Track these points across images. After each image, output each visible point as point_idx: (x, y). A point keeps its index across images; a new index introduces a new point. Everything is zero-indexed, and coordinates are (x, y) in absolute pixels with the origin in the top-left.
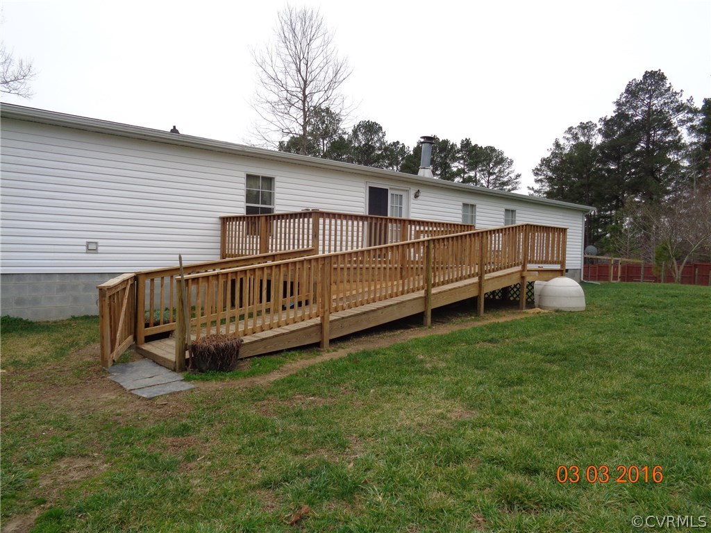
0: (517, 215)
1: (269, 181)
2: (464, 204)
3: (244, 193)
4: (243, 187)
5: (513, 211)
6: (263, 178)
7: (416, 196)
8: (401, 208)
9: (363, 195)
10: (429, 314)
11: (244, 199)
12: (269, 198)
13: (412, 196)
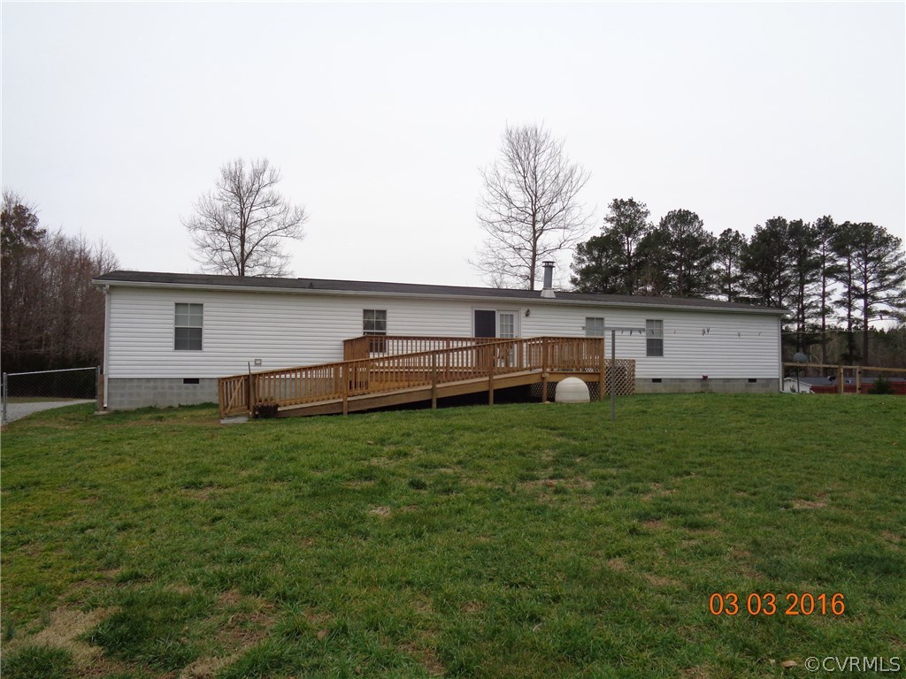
0: (664, 324)
1: (383, 313)
2: (587, 318)
3: (362, 323)
4: (362, 318)
5: (661, 321)
6: (377, 311)
7: (527, 315)
8: (512, 326)
9: (470, 317)
10: (434, 401)
11: (362, 327)
12: (382, 325)
13: (523, 315)
